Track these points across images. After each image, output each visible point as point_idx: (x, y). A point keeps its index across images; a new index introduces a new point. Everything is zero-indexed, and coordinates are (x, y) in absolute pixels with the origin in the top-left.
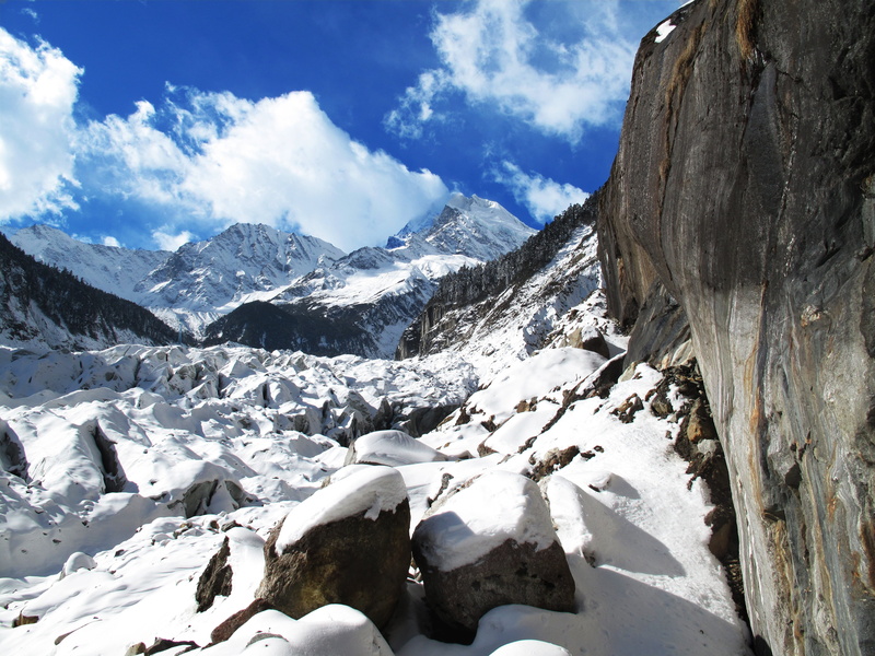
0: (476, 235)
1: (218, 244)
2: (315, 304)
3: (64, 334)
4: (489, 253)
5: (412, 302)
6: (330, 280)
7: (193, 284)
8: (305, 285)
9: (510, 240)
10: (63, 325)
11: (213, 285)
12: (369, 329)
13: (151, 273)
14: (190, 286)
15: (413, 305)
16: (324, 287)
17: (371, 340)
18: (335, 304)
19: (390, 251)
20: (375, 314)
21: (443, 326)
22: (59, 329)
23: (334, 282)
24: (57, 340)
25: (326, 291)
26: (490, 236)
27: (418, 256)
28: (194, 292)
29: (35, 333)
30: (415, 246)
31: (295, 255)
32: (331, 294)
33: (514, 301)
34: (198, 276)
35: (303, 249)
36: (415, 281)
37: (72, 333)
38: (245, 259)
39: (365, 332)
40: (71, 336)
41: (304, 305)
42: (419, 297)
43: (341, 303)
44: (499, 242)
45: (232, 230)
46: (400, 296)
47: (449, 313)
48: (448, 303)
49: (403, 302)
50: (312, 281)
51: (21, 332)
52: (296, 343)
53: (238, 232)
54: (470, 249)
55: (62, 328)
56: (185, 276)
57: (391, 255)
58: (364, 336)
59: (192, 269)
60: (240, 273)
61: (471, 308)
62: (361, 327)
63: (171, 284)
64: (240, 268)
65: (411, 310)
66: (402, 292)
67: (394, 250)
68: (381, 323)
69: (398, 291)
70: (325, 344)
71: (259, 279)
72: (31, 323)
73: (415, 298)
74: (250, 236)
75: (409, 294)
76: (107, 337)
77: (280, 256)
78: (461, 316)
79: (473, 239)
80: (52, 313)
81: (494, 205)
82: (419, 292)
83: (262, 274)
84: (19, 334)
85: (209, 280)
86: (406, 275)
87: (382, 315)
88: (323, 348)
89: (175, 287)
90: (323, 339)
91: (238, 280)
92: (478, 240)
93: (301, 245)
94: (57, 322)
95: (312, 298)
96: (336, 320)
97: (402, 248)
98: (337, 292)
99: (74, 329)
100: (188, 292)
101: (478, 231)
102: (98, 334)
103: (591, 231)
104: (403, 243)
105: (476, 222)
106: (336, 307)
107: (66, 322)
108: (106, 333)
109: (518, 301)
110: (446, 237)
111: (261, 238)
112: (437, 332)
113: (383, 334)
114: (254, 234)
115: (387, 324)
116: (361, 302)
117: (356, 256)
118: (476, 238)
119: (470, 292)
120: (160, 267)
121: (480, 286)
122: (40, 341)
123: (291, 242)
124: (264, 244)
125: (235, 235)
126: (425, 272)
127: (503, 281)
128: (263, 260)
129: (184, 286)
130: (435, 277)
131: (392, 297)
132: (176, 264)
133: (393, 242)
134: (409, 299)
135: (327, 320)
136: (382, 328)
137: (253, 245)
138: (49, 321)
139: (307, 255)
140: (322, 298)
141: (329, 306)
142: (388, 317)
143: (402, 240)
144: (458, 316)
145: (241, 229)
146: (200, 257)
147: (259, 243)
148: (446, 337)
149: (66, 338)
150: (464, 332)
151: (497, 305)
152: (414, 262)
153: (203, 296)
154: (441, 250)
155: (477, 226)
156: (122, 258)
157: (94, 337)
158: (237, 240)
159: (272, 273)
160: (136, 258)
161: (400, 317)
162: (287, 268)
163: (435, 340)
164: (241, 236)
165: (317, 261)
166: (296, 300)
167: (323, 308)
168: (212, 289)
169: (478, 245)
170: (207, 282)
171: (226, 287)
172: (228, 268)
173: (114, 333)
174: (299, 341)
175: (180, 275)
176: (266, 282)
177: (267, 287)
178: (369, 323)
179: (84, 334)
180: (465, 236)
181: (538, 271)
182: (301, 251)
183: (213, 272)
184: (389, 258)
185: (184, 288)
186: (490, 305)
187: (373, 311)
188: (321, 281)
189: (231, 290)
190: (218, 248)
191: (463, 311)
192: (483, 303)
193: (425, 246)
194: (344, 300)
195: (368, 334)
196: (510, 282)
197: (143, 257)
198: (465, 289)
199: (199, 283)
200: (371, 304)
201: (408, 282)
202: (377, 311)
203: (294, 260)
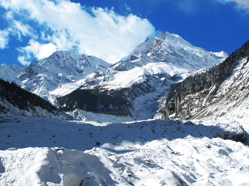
0: (171, 52)
1: (49, 62)
2: (102, 89)
3: (17, 110)
4: (177, 60)
5: (146, 86)
6: (107, 77)
7: (39, 81)
8: (95, 80)
9: (186, 53)
10: (17, 106)
11: (48, 81)
12: (129, 99)
13: (19, 76)
14: (37, 81)
15: (146, 87)
16: (104, 81)
17: (131, 105)
18: (112, 88)
19: (133, 62)
20: (131, 92)
21: (186, 101)
22: (15, 108)
23: (108, 78)
24: (16, 113)
25: (106, 82)
26: (177, 52)
27: (145, 64)
28: (40, 85)
29: (8, 110)
30: (143, 59)
31: (85, 65)
32: (108, 84)
33: (218, 91)
34: (40, 77)
35: (88, 62)
36: (146, 76)
37: (21, 109)
38: (62, 68)
39: (128, 101)
40: (20, 110)
41: (97, 89)
42: (149, 83)
43: (114, 88)
44: (181, 55)
45: (55, 54)
46: (141, 83)
47: (188, 96)
48: (187, 92)
49: (142, 86)
50: (98, 78)
51: (4, 110)
52: (99, 107)
53: (57, 55)
54: (168, 59)
55: (17, 107)
56: (34, 77)
57: (133, 64)
58: (128, 103)
59: (37, 74)
60: (60, 75)
61: (197, 94)
62: (125, 99)
63: (28, 81)
64: (60, 72)
65: (146, 89)
66: (141, 82)
67: (134, 61)
68: (134, 96)
69: (139, 81)
70: (112, 108)
71: (69, 77)
72: (6, 106)
73: (147, 84)
74: (63, 57)
75: (144, 82)
76: (32, 110)
77: (78, 66)
78: (194, 97)
79: (169, 54)
80: (12, 101)
81: (177, 36)
82: (149, 81)
83: (70, 75)
84: (3, 111)
85: (46, 78)
86: (142, 73)
87: (134, 92)
88: (111, 109)
89: (31, 83)
90: (111, 105)
91: (60, 78)
92: (172, 54)
93: (87, 60)
94: (14, 105)
95: (100, 86)
96: (114, 96)
97: (138, 60)
98: (111, 82)
99: (21, 108)
100: (37, 85)
101: (171, 50)
102: (29, 109)
103: (246, 61)
104: (138, 58)
105: (170, 46)
106: (112, 90)
107: (17, 105)
108: (32, 108)
109: (220, 91)
110: (156, 54)
111: (68, 58)
112: (183, 104)
113: (135, 101)
114: (65, 56)
115: (136, 96)
116: (123, 87)
117: (117, 65)
118: (170, 53)
119: (196, 87)
120: (22, 73)
121: (200, 84)
122: (11, 113)
123: (83, 59)
124: (70, 60)
125: (56, 57)
126: (150, 71)
127: (210, 82)
128: (70, 68)
129: (35, 82)
130: (155, 73)
131: (137, 84)
132: (30, 72)
133: (133, 58)
134: (145, 84)
135: (110, 97)
136: (134, 98)
137: (65, 61)
138: (11, 105)
139: (90, 65)
140: (104, 86)
141: (109, 90)
142: (136, 93)
143: (137, 56)
144: (192, 97)
145: (59, 54)
146: (41, 68)
147: (68, 60)
148: (188, 106)
149: (19, 112)
150: (196, 104)
151: (210, 92)
152: (144, 67)
153: (44, 86)
154: (156, 60)
155: (170, 47)
156: (4, 70)
157: (28, 110)
158: (57, 59)
159: (75, 74)
160: (10, 70)
161: (141, 93)
162: (82, 71)
163: (183, 107)
164: (59, 57)
165: (95, 67)
166: (92, 87)
167: (107, 91)
168: (48, 83)
169: (171, 56)
170: (45, 80)
171: (54, 82)
172: (54, 73)
173: (35, 108)
174: (100, 106)
175: (32, 77)
176: (72, 78)
177: (73, 81)
178: (129, 96)
179: (25, 109)
180: (165, 53)
181: (226, 79)
182: (87, 63)
183: (48, 75)
184: (132, 65)
185: (35, 83)
186: (206, 93)
187: (130, 91)
188: (102, 78)
189: (56, 83)
190: (49, 63)
191: (194, 95)
192: (203, 91)
193: (148, 59)
194: (115, 86)
195: (129, 102)
196: (213, 83)
197: (13, 69)
198: (194, 86)
199: (41, 80)
200: (128, 88)
201: (143, 76)
202: (131, 91)
203: (84, 67)
